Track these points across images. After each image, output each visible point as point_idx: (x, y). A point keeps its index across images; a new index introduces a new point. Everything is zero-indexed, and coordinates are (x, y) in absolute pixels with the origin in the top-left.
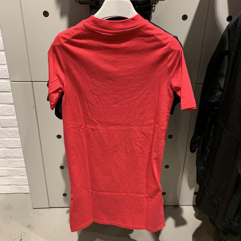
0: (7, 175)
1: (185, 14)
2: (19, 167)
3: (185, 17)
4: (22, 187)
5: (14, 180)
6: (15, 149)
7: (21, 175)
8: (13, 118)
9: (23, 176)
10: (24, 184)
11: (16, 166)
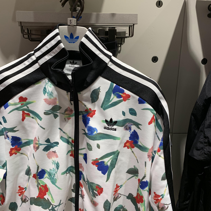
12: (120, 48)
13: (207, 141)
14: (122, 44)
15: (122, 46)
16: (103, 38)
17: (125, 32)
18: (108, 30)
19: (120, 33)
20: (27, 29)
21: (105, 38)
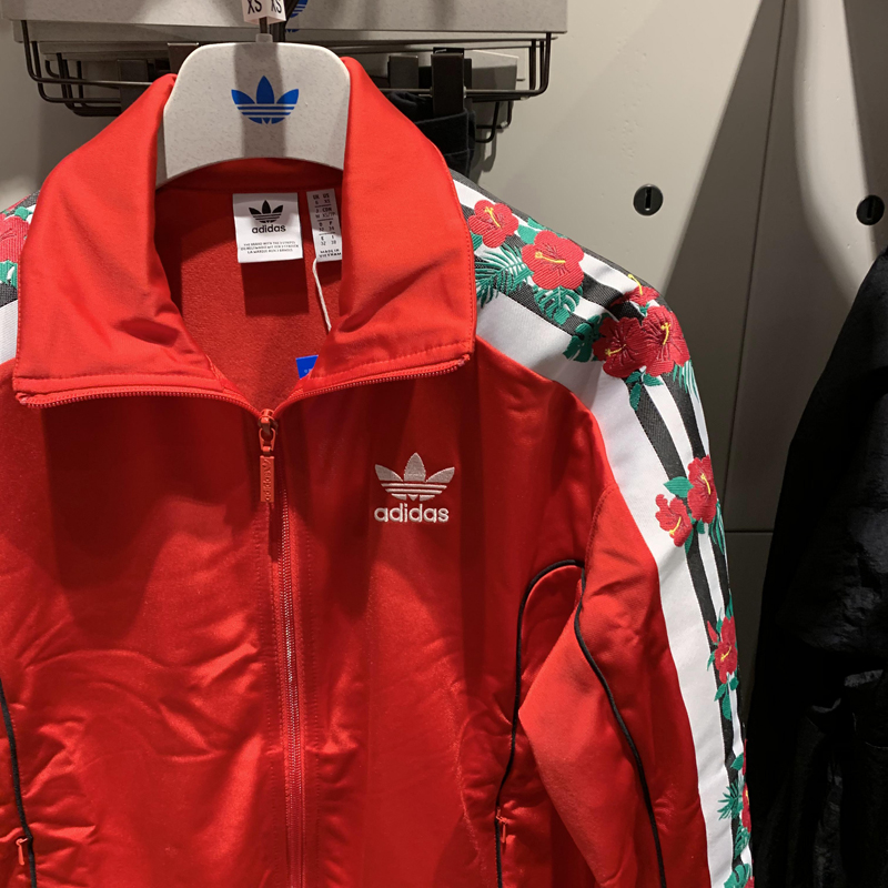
1: (649, 182)
3: (648, 200)
14: (501, 130)
17: (513, 70)
18: (429, 63)
19: (490, 74)
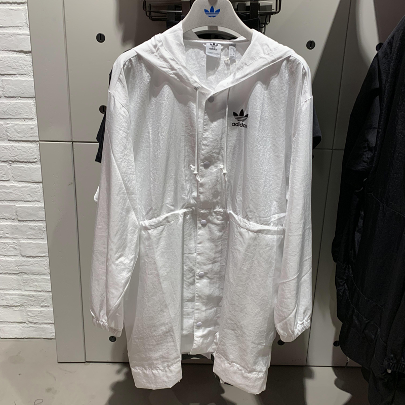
0: (19, 305)
1: (311, 40)
2: (40, 290)
3: (311, 45)
4: (42, 328)
5: (29, 314)
6: (36, 259)
7: (42, 305)
8: (38, 206)
9: (46, 306)
10: (46, 322)
11: (35, 289)
12: (263, 29)
13: (366, 145)
14: (267, 24)
15: (266, 26)
16: (243, 13)
17: (271, 6)
18: (249, 5)
19: (265, 7)
20: (150, 4)
21: (246, 15)
